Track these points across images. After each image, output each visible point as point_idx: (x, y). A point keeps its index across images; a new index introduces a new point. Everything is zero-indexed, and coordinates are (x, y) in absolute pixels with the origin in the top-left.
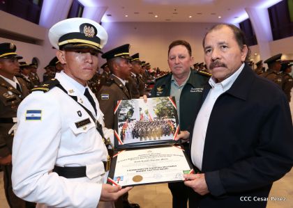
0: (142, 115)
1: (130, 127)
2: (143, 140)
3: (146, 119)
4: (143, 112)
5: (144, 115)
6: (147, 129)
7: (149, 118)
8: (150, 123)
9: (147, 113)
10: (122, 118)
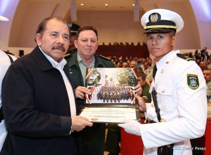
0: (107, 82)
1: (97, 91)
2: (106, 102)
3: (110, 85)
4: (108, 79)
5: (109, 81)
6: (109, 93)
7: (112, 84)
8: (113, 89)
9: (111, 80)
10: (91, 82)
